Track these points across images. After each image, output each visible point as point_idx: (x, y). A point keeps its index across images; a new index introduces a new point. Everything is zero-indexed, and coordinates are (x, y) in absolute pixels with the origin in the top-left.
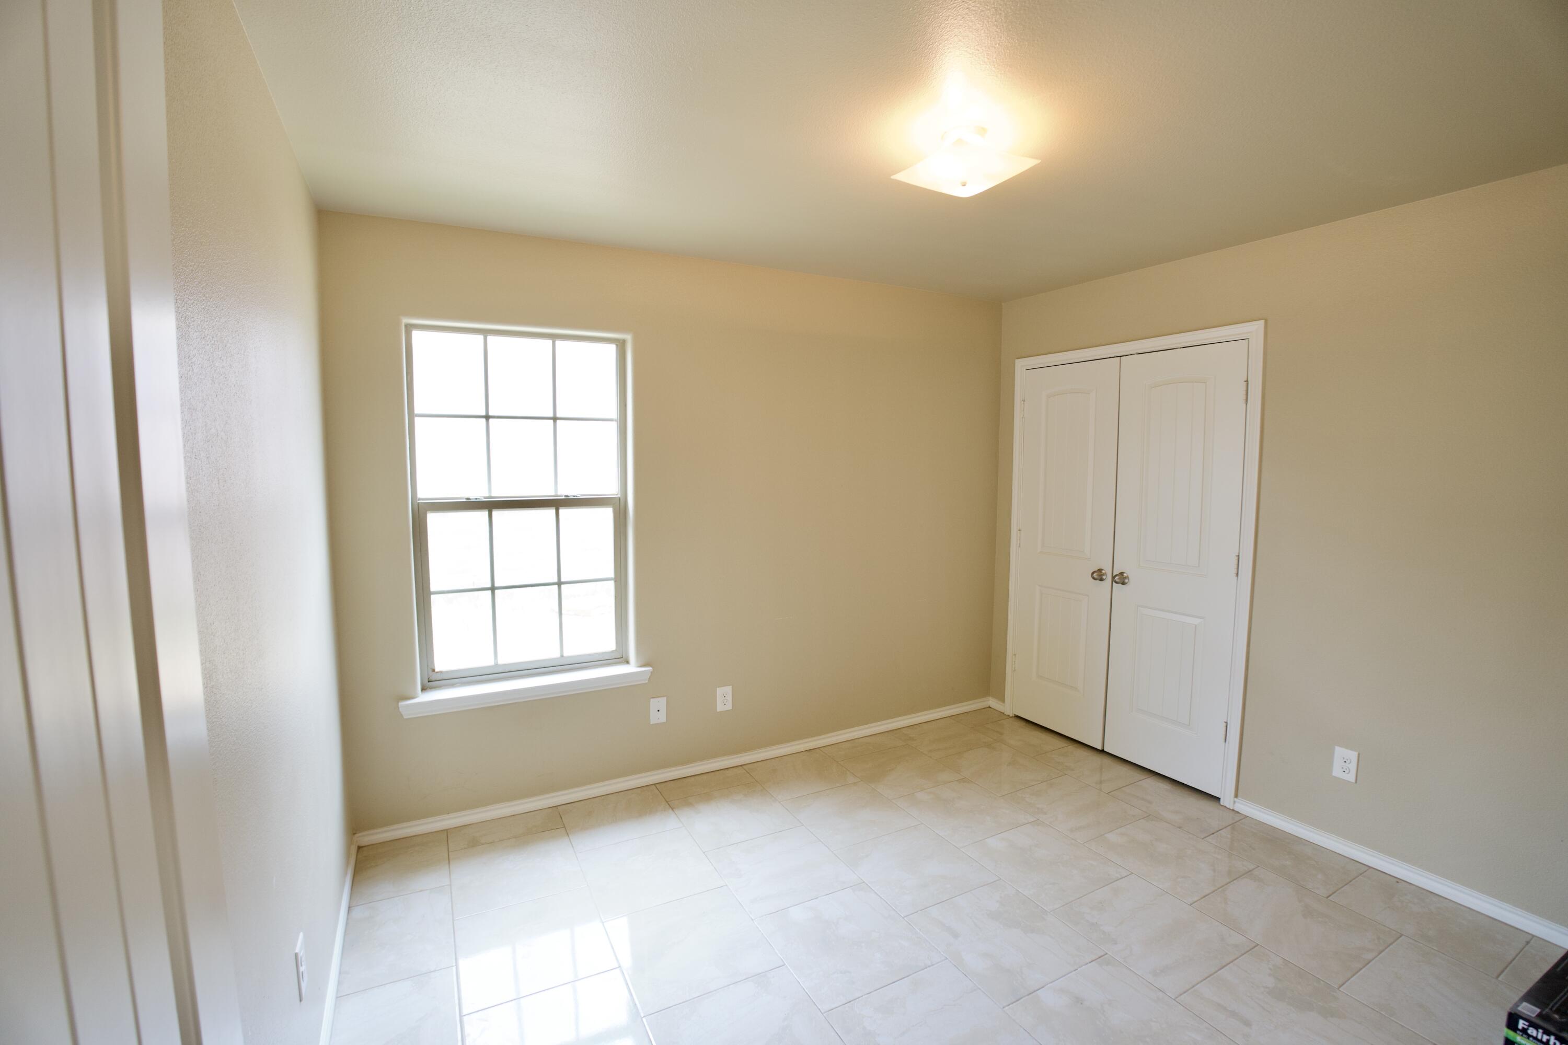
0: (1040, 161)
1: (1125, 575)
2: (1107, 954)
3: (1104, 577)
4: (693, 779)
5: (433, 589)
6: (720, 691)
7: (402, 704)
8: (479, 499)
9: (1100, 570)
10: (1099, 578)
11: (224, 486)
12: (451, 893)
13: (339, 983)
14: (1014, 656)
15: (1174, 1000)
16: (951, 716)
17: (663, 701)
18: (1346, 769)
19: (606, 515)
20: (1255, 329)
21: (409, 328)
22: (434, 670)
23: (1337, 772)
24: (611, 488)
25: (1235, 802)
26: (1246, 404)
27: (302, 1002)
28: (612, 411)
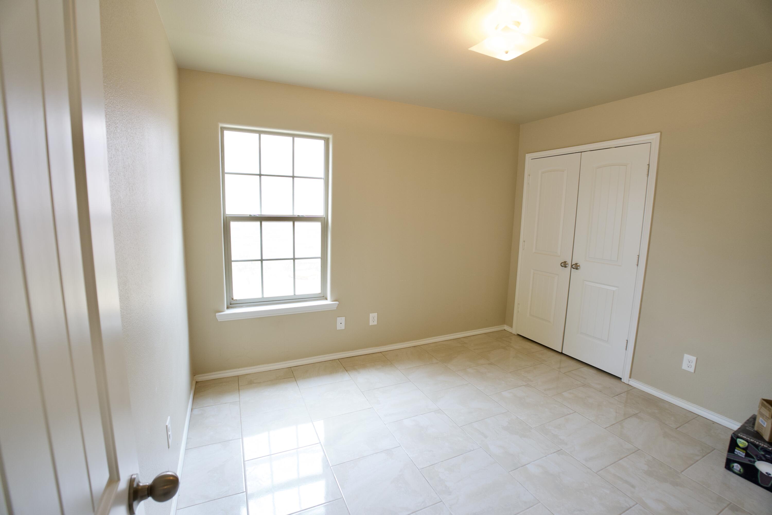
0: (548, 40)
1: (578, 264)
2: (562, 449)
3: (567, 266)
4: (357, 357)
5: (233, 259)
6: (371, 315)
7: (217, 314)
8: (256, 216)
9: (565, 262)
10: (565, 266)
11: (132, 192)
12: (240, 405)
13: (187, 443)
14: (518, 305)
15: (596, 473)
16: (486, 333)
17: (343, 318)
18: (690, 366)
19: (317, 226)
20: (655, 138)
21: (223, 129)
22: (233, 299)
23: (685, 367)
24: (320, 212)
25: (629, 380)
26: (648, 177)
27: (169, 449)
28: (321, 174)
